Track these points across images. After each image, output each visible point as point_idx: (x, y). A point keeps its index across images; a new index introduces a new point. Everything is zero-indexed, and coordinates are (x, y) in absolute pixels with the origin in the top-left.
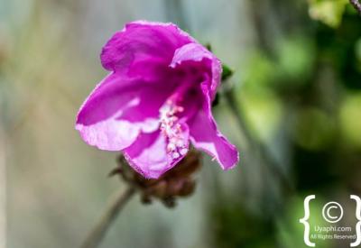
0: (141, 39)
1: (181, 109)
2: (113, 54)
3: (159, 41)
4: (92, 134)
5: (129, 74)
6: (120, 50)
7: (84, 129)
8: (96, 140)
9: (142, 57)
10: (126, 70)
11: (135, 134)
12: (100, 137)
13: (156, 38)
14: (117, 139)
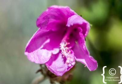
0: (52, 13)
1: (69, 43)
2: (41, 21)
3: (59, 13)
4: (31, 56)
5: (47, 29)
6: (44, 18)
7: (28, 54)
8: (33, 59)
9: (52, 20)
10: (46, 27)
11: (50, 55)
12: (35, 57)
13: (58, 12)
14: (42, 58)
